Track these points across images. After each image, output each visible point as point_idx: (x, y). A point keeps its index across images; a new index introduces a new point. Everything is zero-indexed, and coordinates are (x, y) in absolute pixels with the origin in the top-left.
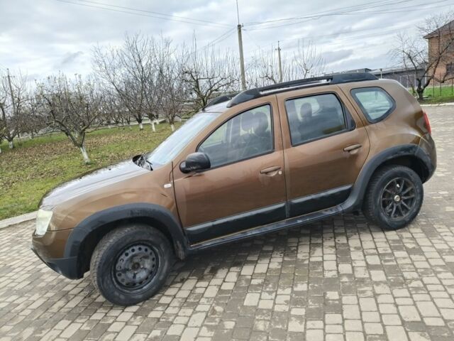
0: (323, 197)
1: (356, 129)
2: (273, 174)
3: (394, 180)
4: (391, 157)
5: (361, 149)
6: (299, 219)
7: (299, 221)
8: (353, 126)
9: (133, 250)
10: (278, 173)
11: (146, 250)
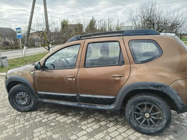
0: (95, 98)
1: (123, 66)
2: (71, 79)
3: (145, 103)
4: (141, 88)
5: (123, 78)
6: (84, 104)
7: (83, 106)
8: (123, 63)
9: (21, 93)
10: (73, 79)
11: (26, 95)
